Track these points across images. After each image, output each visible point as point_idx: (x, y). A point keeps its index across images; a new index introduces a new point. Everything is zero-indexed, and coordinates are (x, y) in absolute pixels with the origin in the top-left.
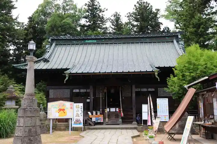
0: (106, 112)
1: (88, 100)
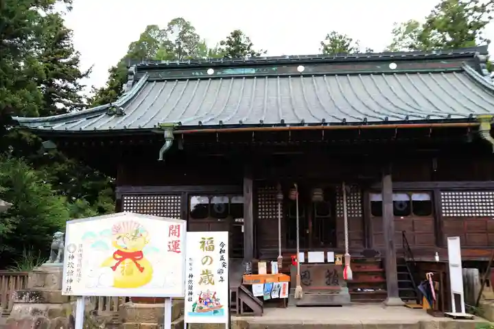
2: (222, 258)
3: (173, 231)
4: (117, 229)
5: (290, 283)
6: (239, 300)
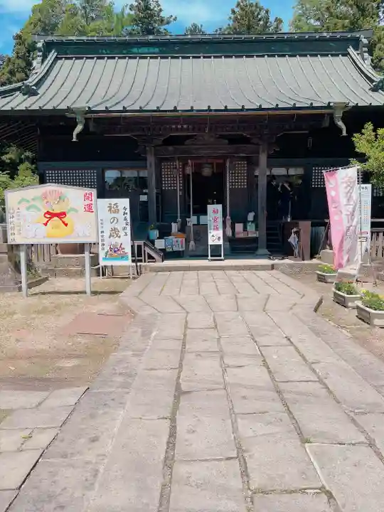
0: (190, 224)
1: (144, 198)
2: (125, 219)
3: (87, 197)
4: (45, 197)
5: (186, 240)
6: (145, 251)
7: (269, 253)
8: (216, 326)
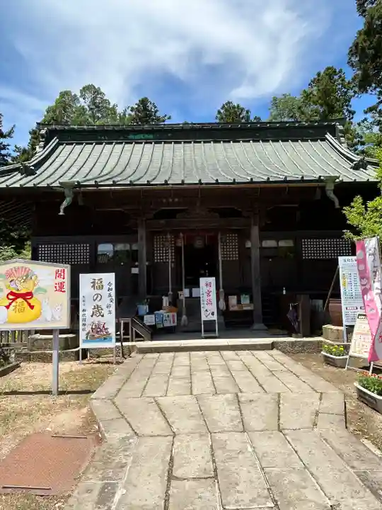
0: (181, 297)
1: (135, 271)
2: (110, 295)
3: (59, 274)
6: (132, 329)
7: (266, 328)
8: (216, 475)
